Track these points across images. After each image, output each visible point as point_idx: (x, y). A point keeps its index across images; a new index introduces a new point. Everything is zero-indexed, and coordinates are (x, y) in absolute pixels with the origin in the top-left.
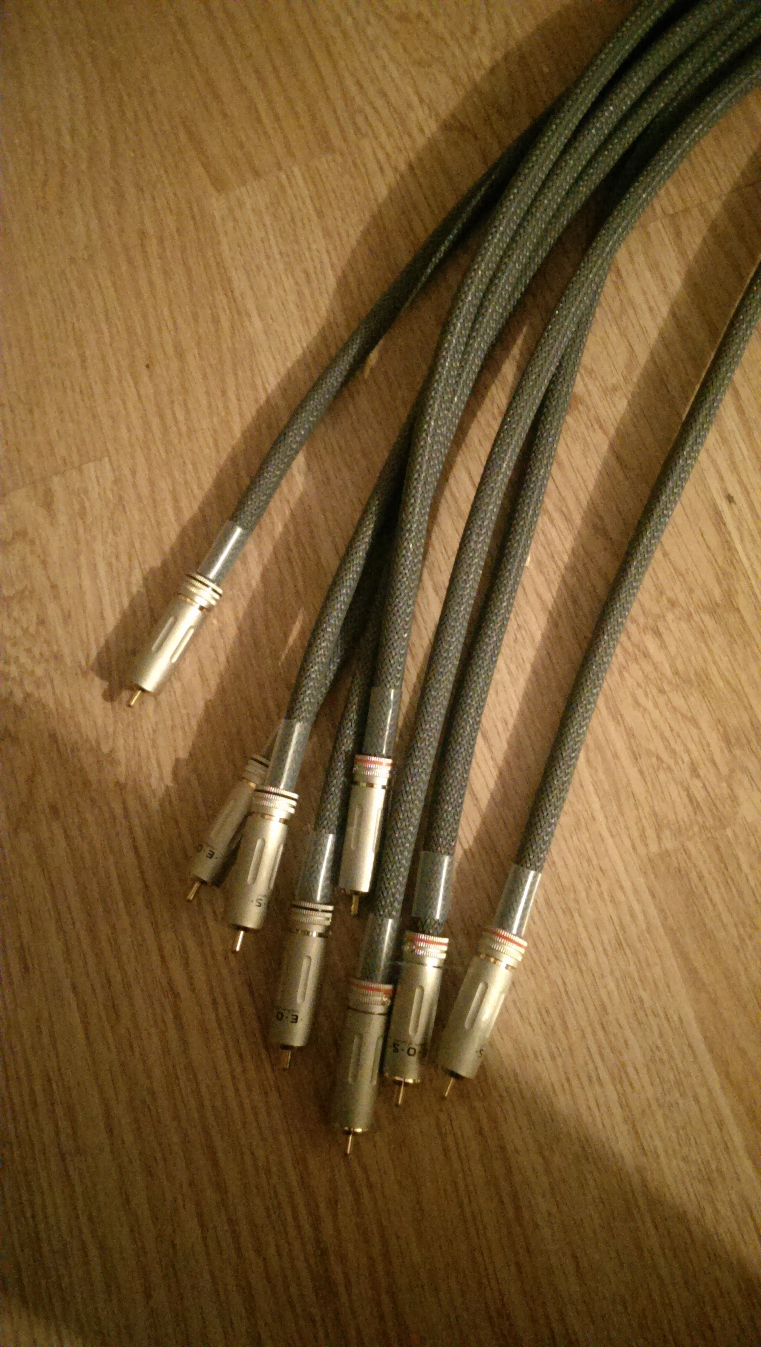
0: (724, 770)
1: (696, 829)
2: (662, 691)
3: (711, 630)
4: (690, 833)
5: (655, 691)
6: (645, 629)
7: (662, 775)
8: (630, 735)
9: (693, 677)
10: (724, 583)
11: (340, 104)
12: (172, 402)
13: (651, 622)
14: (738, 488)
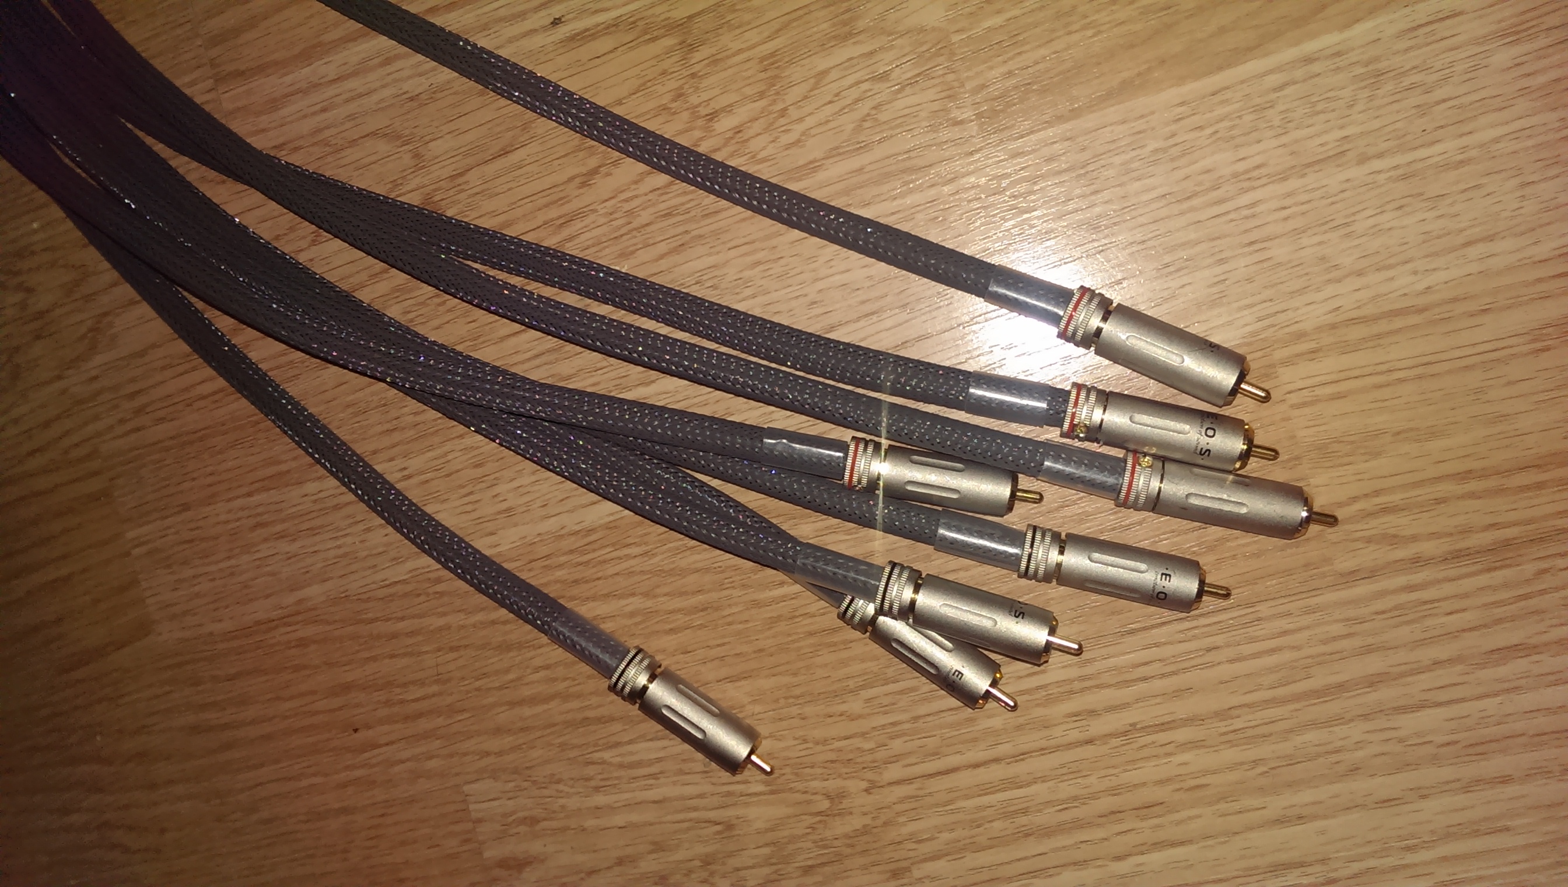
0: (881, 41)
3: (713, 51)
6: (711, 128)
7: (885, 116)
8: (835, 152)
12: (402, 702)
13: (700, 122)
14: (543, 13)
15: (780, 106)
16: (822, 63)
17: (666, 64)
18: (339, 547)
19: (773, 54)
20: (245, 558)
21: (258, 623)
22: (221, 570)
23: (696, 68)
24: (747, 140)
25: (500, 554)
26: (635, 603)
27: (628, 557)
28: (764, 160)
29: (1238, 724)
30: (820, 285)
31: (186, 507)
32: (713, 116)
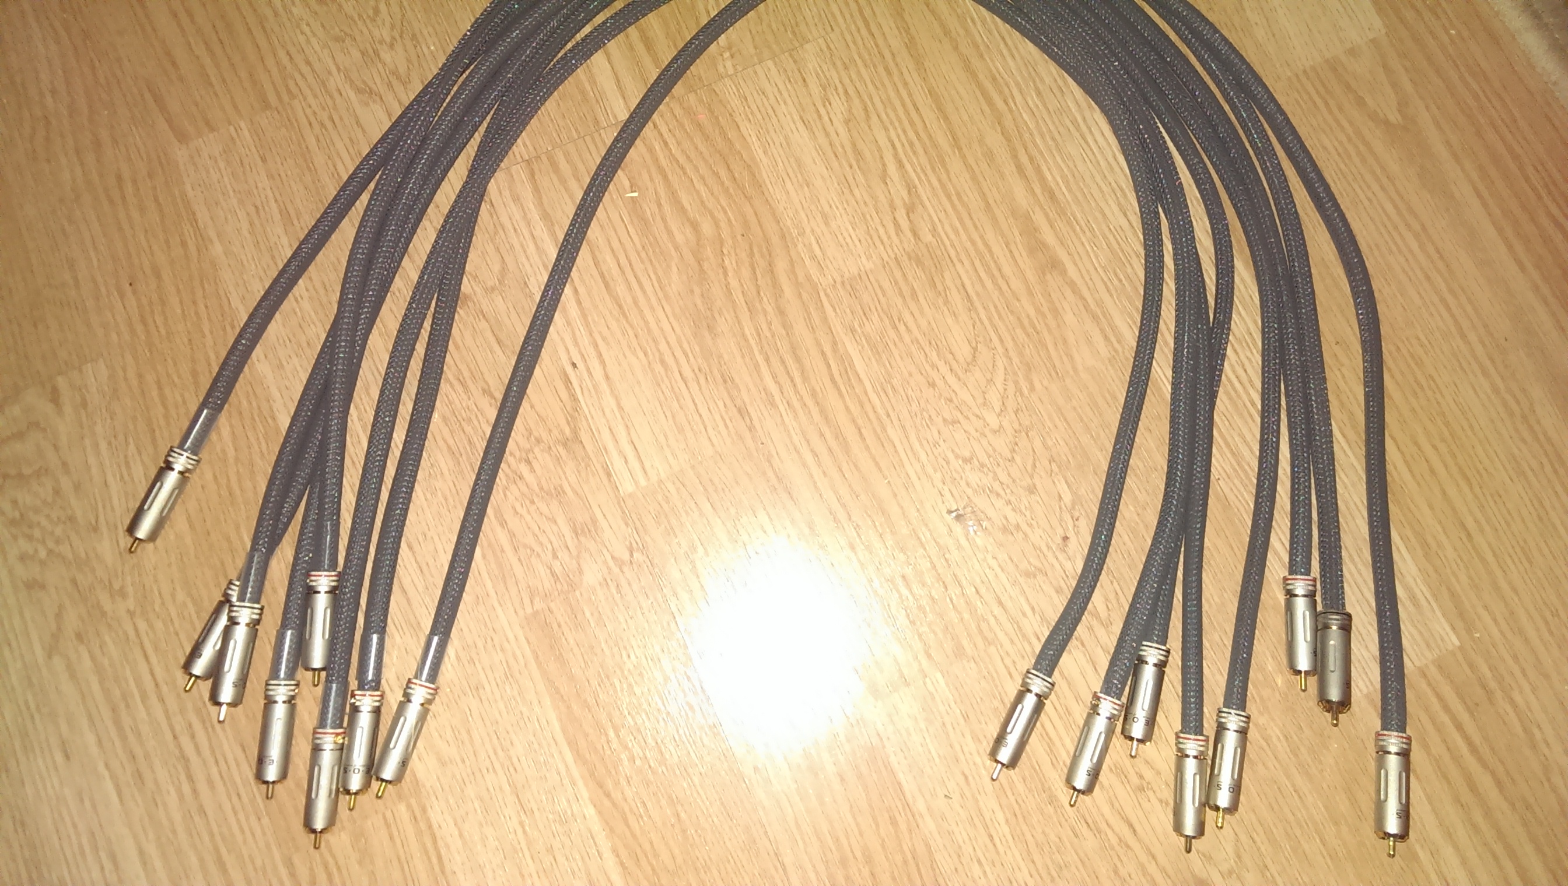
0: (574, 553)
1: (556, 593)
2: (533, 502)
3: (564, 458)
4: (553, 597)
5: (528, 502)
6: (520, 460)
7: (533, 560)
8: (512, 535)
9: (553, 491)
10: (571, 423)
11: (274, 71)
12: (152, 312)
13: (524, 455)
14: (579, 357)
15: (536, 500)
16: (561, 520)
17: (555, 432)
18: (248, 261)
19: (564, 492)
20: (234, 201)
21: (194, 214)
22: (226, 187)
23: (553, 448)
24: (515, 483)
25: (253, 364)
26: (231, 453)
27: (259, 443)
28: (505, 495)
29: (197, 819)
30: (436, 538)
31: (264, 160)
32: (528, 462)
